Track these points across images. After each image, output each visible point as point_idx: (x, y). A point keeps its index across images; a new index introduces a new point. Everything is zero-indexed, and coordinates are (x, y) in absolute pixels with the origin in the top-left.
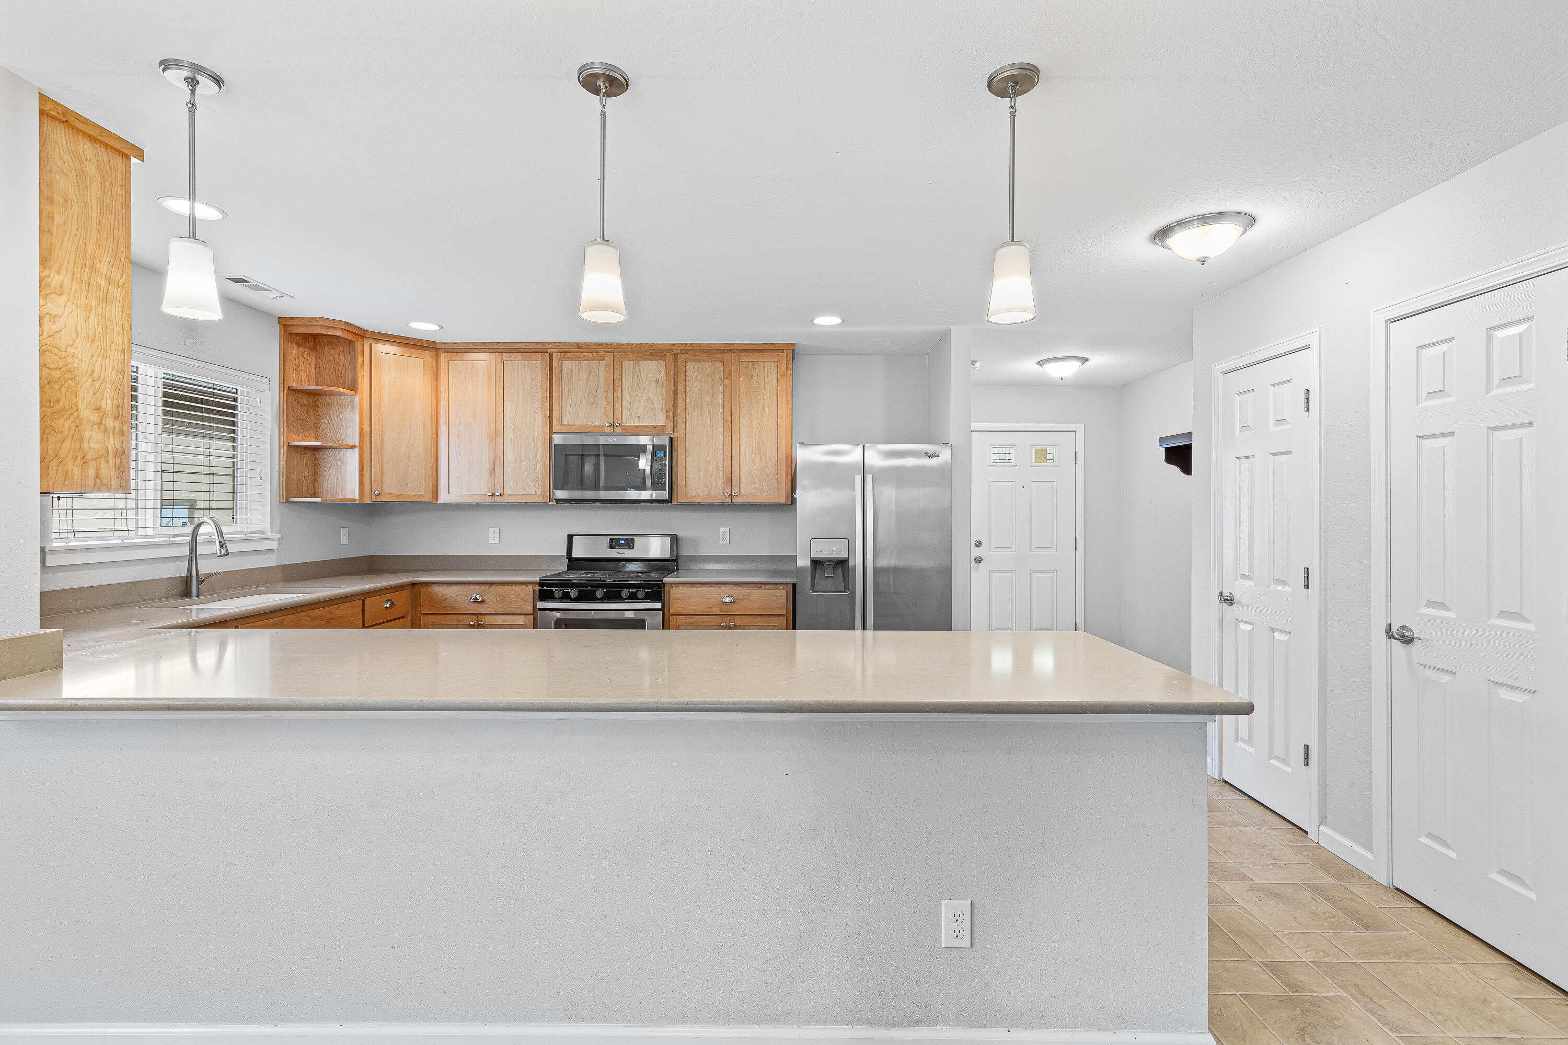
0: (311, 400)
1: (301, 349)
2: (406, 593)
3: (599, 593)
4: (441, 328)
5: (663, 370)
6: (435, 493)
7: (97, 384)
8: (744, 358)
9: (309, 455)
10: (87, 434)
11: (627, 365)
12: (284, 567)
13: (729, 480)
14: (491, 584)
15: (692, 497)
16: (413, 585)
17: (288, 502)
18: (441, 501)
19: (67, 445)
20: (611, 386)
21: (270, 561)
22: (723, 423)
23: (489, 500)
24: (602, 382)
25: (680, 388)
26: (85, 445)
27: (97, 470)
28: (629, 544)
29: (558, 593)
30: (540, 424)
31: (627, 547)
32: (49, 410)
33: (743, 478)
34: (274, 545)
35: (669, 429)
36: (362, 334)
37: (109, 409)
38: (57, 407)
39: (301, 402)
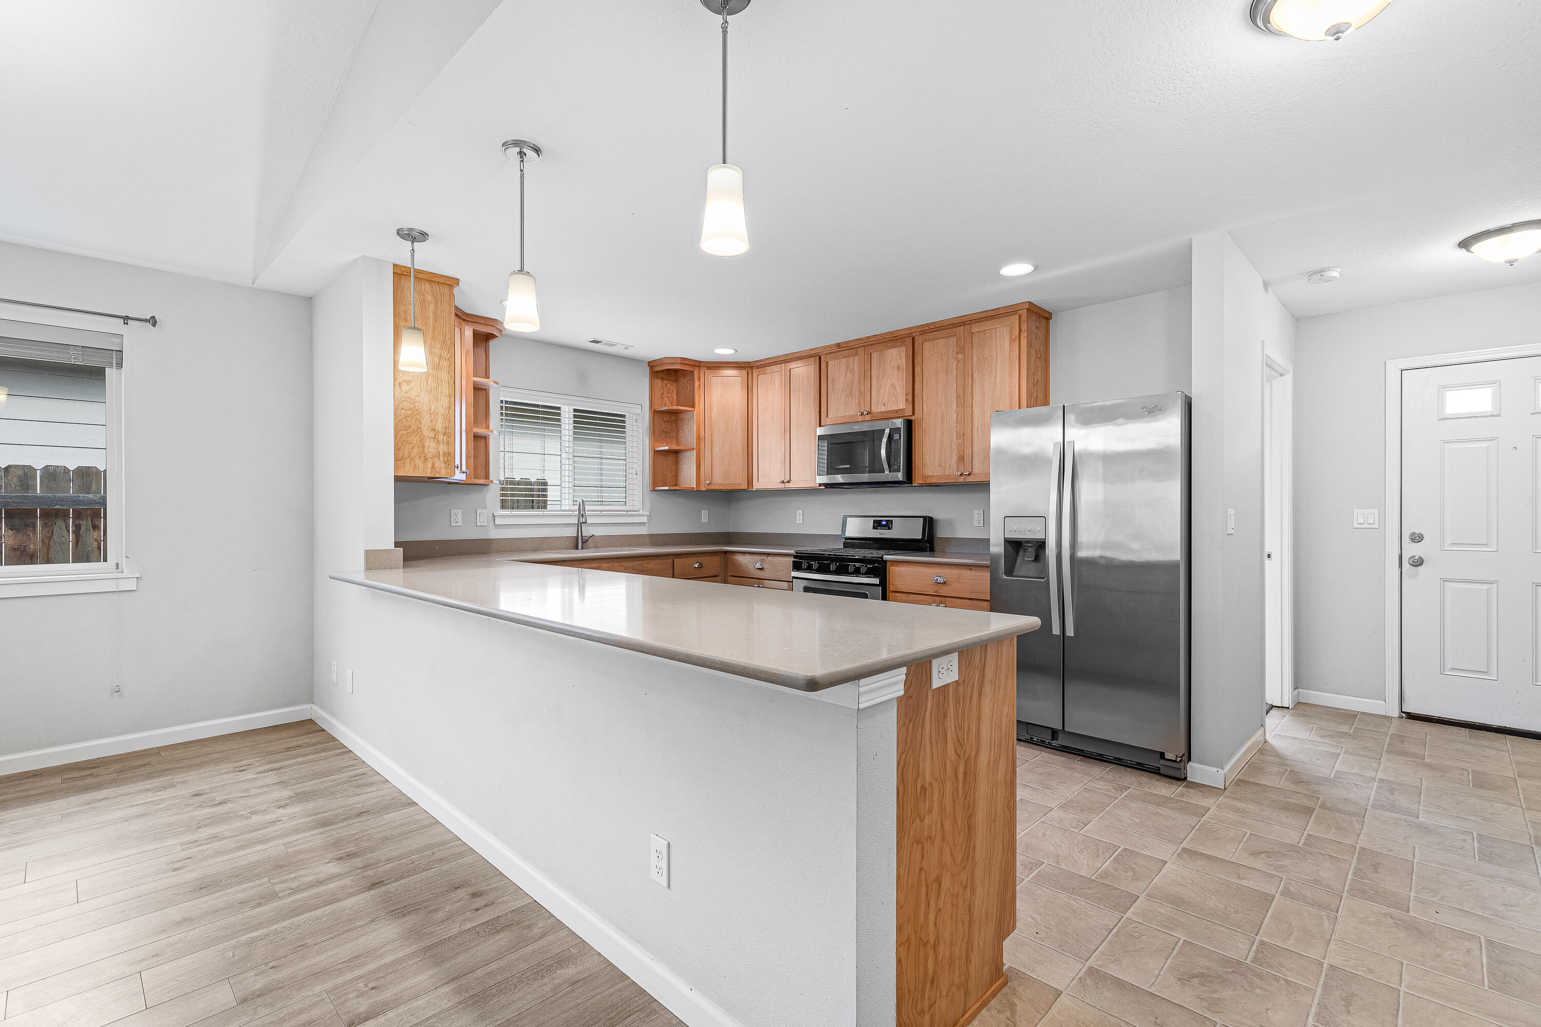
0: (673, 417)
1: (665, 382)
2: (716, 559)
3: (833, 567)
4: (736, 351)
5: (903, 355)
6: (750, 481)
7: (433, 416)
8: (975, 328)
9: (671, 458)
10: (427, 444)
11: (875, 356)
12: (651, 536)
13: (961, 459)
14: (768, 554)
15: (928, 477)
16: (726, 552)
17: (654, 490)
18: (754, 488)
19: (415, 450)
20: (863, 378)
21: (643, 531)
22: (957, 400)
23: (782, 486)
24: (856, 374)
25: (917, 370)
26: (426, 450)
27: (433, 463)
28: (888, 525)
29: (805, 565)
30: (813, 419)
31: (887, 528)
32: (405, 432)
33: (975, 455)
34: (645, 520)
35: (908, 412)
36: (698, 364)
37: (440, 429)
38: (410, 430)
39: (665, 419)
